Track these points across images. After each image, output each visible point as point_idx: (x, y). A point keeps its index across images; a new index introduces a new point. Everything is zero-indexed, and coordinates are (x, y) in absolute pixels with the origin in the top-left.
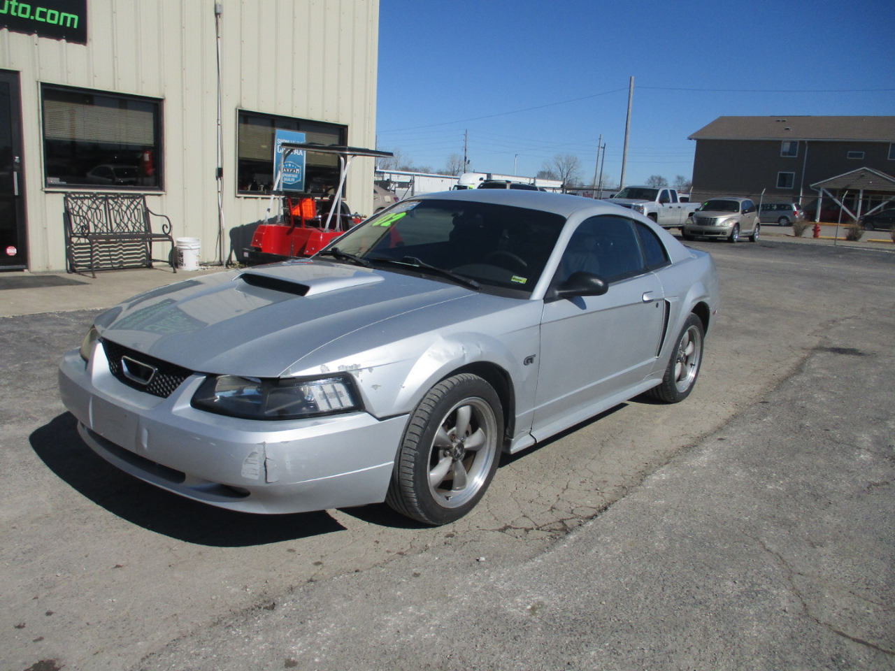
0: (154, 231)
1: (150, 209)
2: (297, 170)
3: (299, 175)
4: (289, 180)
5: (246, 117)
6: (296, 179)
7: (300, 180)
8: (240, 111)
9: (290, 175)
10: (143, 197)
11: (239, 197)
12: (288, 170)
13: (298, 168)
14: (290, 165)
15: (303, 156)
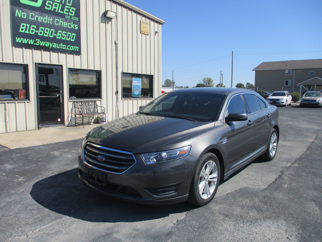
3: (139, 92)
4: (137, 93)
6: (139, 93)
7: (140, 93)
8: (122, 72)
11: (123, 100)
13: (139, 89)
14: (137, 89)
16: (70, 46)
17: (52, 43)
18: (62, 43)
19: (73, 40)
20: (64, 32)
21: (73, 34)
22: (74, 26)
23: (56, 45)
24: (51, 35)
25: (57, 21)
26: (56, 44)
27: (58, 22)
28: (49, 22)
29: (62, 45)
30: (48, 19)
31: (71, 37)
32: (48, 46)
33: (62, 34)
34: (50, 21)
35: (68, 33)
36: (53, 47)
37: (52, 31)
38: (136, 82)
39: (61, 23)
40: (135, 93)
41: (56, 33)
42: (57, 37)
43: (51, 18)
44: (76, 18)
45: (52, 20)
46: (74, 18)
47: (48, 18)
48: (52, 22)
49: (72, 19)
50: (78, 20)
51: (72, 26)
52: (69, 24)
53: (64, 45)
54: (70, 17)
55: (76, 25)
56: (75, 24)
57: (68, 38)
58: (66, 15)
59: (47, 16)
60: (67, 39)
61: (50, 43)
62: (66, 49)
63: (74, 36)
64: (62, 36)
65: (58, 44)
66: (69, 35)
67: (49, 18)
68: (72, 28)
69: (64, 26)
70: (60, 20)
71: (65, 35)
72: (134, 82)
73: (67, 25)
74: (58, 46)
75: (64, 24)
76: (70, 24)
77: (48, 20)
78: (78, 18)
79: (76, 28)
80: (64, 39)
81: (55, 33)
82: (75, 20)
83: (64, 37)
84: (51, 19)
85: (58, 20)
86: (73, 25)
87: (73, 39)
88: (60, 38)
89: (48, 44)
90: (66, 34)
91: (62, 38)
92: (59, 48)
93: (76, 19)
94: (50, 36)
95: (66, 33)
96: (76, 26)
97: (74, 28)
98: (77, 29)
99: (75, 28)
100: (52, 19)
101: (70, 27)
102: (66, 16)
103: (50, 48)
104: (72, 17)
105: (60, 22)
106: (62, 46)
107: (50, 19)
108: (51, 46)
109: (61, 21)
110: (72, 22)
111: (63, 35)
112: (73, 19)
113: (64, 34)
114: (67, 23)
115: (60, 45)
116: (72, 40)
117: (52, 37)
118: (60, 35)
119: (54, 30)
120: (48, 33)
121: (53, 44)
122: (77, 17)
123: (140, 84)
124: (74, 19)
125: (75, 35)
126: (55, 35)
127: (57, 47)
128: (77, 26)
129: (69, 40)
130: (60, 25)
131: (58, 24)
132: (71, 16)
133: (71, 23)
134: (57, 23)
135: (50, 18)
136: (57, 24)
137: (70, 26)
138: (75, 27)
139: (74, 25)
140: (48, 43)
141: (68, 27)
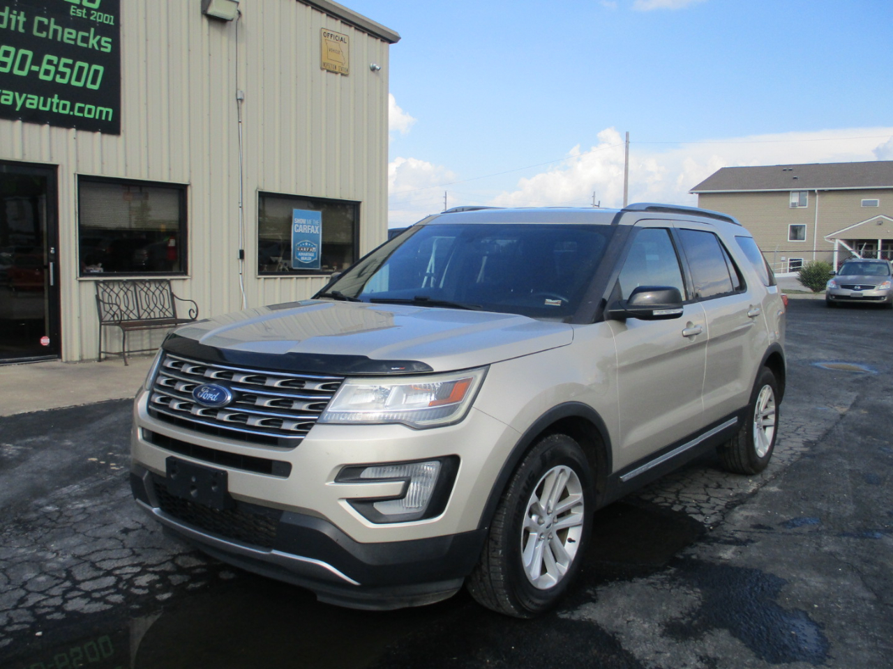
0: (179, 317)
1: (174, 293)
2: (314, 248)
3: (315, 253)
4: (306, 259)
5: (265, 197)
6: (313, 258)
7: (316, 259)
8: (260, 192)
9: (306, 254)
10: (168, 282)
11: (259, 278)
12: (305, 249)
13: (314, 246)
14: (306, 244)
15: (319, 234)
16: (86, 104)
17: (24, 95)
18: (56, 96)
19: (96, 87)
20: (64, 60)
21: (95, 67)
22: (99, 43)
23: (35, 102)
24: (21, 68)
25: (41, 23)
26: (36, 97)
27: (43, 28)
28: (13, 28)
29: (56, 100)
30: (12, 16)
31: (90, 76)
32: (10, 103)
33: (57, 66)
34: (17, 22)
35: (79, 64)
36: (28, 106)
37: (24, 57)
38: (303, 224)
39: (56, 31)
40: (300, 257)
41: (37, 61)
42: (42, 77)
43: (22, 14)
44: (107, 17)
45: (25, 19)
46: (100, 16)
47: (11, 12)
48: (24, 28)
49: (92, 18)
50: (112, 23)
51: (93, 42)
52: (81, 34)
53: (63, 102)
54: (84, 11)
55: (104, 39)
56: (102, 35)
57: (78, 79)
58: (73, 7)
59: (7, 9)
60: (74, 83)
61: (17, 94)
62: (71, 113)
63: (96, 72)
64: (57, 72)
65: (42, 99)
66: (81, 69)
67: (15, 12)
68: (90, 46)
69: (66, 41)
70: (53, 20)
71: (68, 71)
72: (299, 224)
73: (73, 37)
74: (45, 105)
75: (66, 35)
76: (86, 34)
77: (10, 20)
78: (112, 17)
79: (106, 47)
80: (65, 81)
81: (33, 63)
82: (102, 23)
83: (63, 75)
84: (22, 18)
85: (45, 21)
86: (94, 37)
87: (94, 82)
88: (49, 78)
89: (11, 98)
90: (71, 67)
91: (59, 80)
92: (47, 109)
93: (106, 20)
94: (16, 72)
95: (70, 61)
96: (106, 42)
97: (97, 48)
98: (108, 50)
99: (103, 49)
100: (25, 16)
101: (85, 45)
102: (72, 10)
103: (18, 109)
104: (92, 12)
105: (53, 26)
106: (57, 104)
107: (19, 18)
108: (19, 103)
109: (56, 23)
110: (92, 30)
111: (61, 69)
112: (95, 18)
113: (66, 65)
114: (74, 32)
115: (49, 100)
116: (89, 86)
117: (24, 73)
118: (52, 69)
119: (30, 54)
120: (9, 60)
121: (26, 98)
122: (110, 14)
123: (317, 228)
124: (100, 18)
125: (101, 69)
126: (35, 68)
127: (41, 108)
128: (110, 40)
129: (80, 84)
130: (51, 37)
131: (44, 35)
132: (89, 9)
133: (89, 32)
134: (40, 30)
135: (18, 14)
136: (42, 33)
137: (85, 40)
138: (103, 43)
139: (98, 37)
140: (11, 93)
141: (79, 43)
